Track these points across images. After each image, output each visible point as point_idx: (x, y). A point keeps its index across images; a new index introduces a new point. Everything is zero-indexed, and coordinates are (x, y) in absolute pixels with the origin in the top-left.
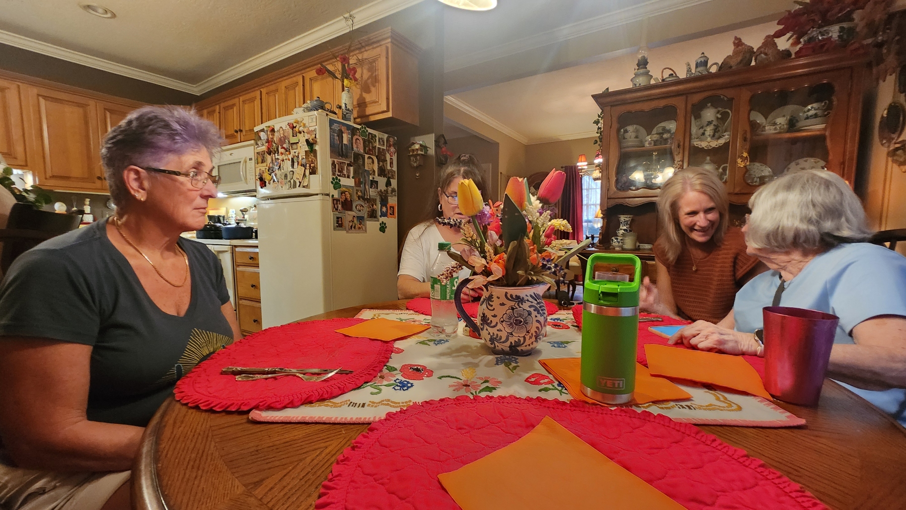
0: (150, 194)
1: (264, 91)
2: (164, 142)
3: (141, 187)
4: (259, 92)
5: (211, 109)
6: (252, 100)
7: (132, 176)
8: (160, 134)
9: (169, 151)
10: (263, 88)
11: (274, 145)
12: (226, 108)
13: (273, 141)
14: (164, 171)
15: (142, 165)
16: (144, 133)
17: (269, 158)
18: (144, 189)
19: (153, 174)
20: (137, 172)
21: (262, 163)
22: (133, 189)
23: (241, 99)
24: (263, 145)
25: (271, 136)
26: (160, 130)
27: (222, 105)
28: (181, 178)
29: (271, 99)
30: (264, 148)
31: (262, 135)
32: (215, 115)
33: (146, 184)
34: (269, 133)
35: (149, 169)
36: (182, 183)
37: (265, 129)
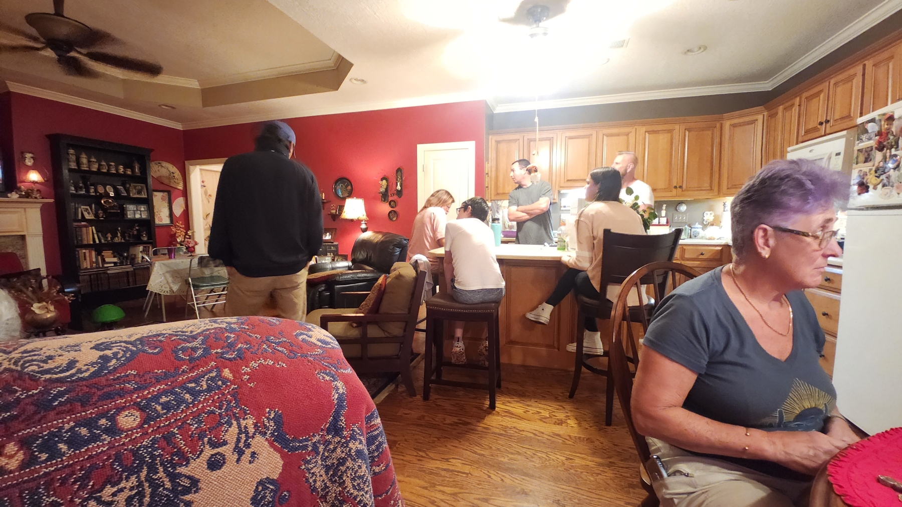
0: (773, 252)
1: (869, 63)
2: (794, 202)
3: (766, 244)
4: (861, 67)
5: (787, 104)
6: (850, 79)
7: (761, 233)
8: (792, 195)
9: (798, 211)
10: (867, 60)
11: (891, 137)
12: (809, 99)
13: (889, 132)
14: (791, 231)
15: (770, 224)
16: (775, 192)
17: (879, 156)
18: (768, 246)
19: (779, 233)
20: (765, 230)
21: (865, 162)
22: (759, 246)
23: (832, 82)
24: (870, 139)
25: (886, 126)
26: (791, 191)
27: (805, 95)
28: (808, 239)
29: (881, 71)
30: (872, 143)
31: (870, 126)
32: (793, 109)
33: (772, 242)
34: (883, 123)
35: (777, 229)
36: (809, 244)
37: (877, 118)
